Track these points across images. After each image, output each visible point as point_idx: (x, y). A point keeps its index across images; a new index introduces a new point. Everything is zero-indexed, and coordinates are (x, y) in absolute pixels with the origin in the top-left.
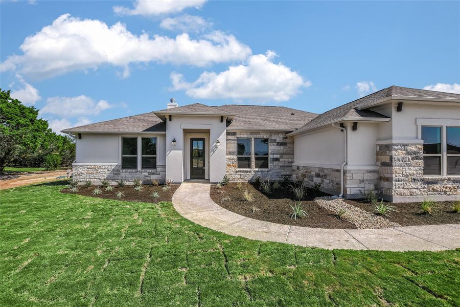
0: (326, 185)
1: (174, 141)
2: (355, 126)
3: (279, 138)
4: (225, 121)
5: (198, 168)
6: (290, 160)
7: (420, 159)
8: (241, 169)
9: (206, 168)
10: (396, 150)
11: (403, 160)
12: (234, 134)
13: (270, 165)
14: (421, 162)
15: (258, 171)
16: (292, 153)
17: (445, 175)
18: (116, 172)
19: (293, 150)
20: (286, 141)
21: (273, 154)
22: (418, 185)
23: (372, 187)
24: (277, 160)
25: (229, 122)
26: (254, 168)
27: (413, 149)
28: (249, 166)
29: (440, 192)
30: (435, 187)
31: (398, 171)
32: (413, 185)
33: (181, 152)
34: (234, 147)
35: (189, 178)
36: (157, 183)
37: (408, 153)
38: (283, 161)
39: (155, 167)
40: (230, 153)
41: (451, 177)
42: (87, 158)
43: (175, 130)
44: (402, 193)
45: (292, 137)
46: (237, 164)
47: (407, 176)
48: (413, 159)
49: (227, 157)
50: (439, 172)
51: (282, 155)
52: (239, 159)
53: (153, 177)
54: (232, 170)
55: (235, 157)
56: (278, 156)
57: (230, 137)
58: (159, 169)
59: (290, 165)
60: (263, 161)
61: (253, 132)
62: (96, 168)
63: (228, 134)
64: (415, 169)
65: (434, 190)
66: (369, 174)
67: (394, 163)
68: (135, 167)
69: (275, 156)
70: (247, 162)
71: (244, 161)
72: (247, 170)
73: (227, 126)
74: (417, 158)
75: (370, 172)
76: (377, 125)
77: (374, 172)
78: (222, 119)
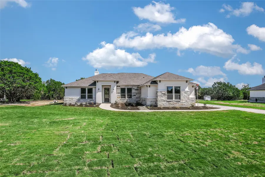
0: (143, 103)
1: (99, 89)
2: (150, 86)
3: (136, 88)
4: (116, 82)
5: (107, 99)
6: (140, 96)
7: (166, 95)
8: (122, 99)
9: (110, 98)
10: (159, 93)
11: (161, 95)
12: (120, 86)
13: (133, 97)
14: (166, 96)
15: (128, 99)
16: (140, 93)
17: (174, 100)
18: (79, 100)
19: (141, 92)
20: (138, 89)
21: (133, 93)
22: (165, 102)
23: (155, 103)
24: (135, 95)
25: (117, 82)
26: (127, 98)
27: (164, 92)
28: (125, 98)
29: (172, 104)
30: (170, 103)
31: (159, 98)
32: (164, 102)
33: (101, 93)
34: (119, 91)
35: (104, 102)
36: (93, 103)
37: (162, 94)
38: (137, 96)
39: (92, 98)
40: (118, 93)
41: (175, 100)
42: (69, 95)
43: (99, 85)
44: (160, 104)
45: (140, 87)
46: (121, 97)
47: (162, 100)
48: (164, 95)
49: (117, 94)
50: (172, 99)
51: (136, 94)
52: (121, 95)
53: (92, 102)
54: (119, 99)
55: (120, 95)
56: (135, 94)
57: (118, 88)
58: (93, 99)
59: (139, 97)
60: (130, 96)
61: (126, 86)
62: (72, 99)
63: (117, 86)
64: (165, 98)
65: (170, 104)
66: (154, 100)
67: (158, 97)
68: (85, 98)
69: (134, 94)
70: (124, 96)
71: (123, 96)
72: (124, 99)
73: (117, 84)
74: (165, 95)
75: (154, 99)
76: (156, 86)
77: (155, 99)
78: (115, 82)
